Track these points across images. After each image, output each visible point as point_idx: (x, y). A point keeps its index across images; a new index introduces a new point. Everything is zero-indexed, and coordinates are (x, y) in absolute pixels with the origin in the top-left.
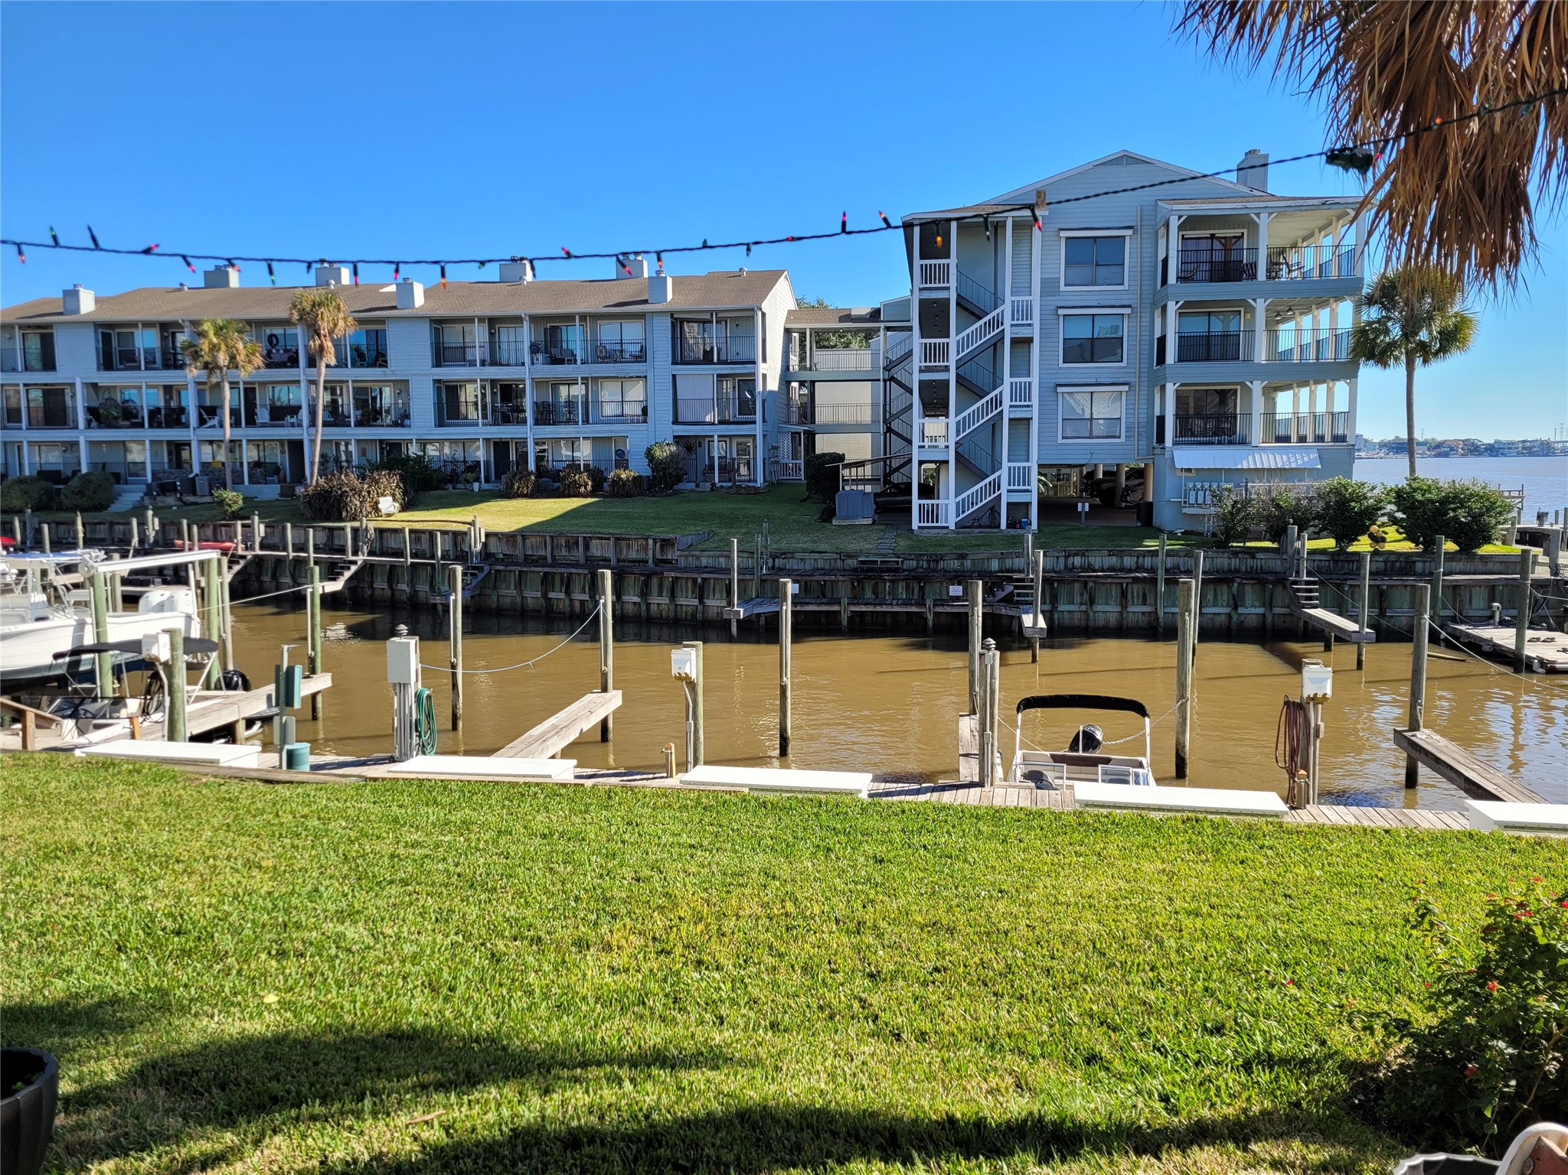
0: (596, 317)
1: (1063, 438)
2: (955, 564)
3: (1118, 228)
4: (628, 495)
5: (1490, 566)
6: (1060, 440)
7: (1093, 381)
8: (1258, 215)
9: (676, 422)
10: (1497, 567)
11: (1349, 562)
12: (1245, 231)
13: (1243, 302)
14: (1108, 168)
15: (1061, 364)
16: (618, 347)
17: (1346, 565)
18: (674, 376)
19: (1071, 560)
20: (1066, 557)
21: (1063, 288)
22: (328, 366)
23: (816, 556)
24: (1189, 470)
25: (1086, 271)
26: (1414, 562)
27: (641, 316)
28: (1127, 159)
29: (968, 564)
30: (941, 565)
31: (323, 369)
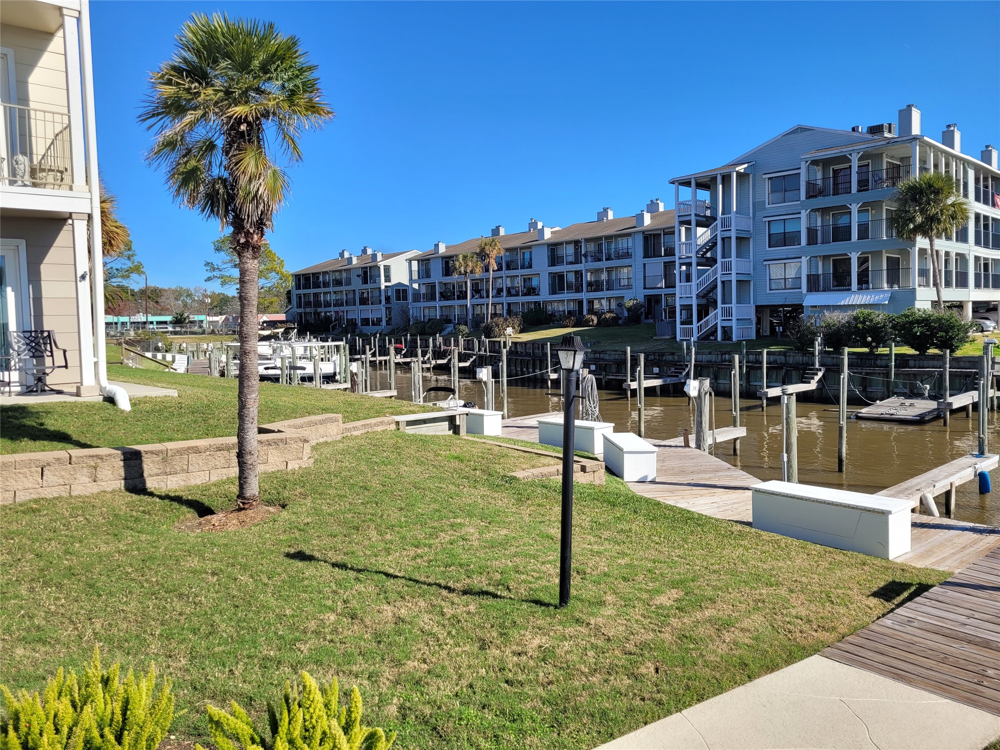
0: (617, 236)
1: (770, 290)
2: (670, 358)
3: (794, 170)
4: (609, 326)
5: (962, 364)
6: (768, 291)
7: (785, 257)
8: (850, 155)
9: (645, 288)
10: (967, 365)
11: (869, 359)
12: (870, 161)
13: (845, 207)
14: (791, 136)
15: (767, 249)
16: (626, 251)
17: (867, 361)
18: (644, 264)
19: (724, 356)
20: (722, 355)
21: (767, 206)
22: (493, 271)
23: (614, 353)
24: (815, 307)
25: (780, 195)
26: (908, 360)
27: (629, 235)
28: (801, 130)
29: (676, 357)
30: (664, 358)
31: (491, 272)
